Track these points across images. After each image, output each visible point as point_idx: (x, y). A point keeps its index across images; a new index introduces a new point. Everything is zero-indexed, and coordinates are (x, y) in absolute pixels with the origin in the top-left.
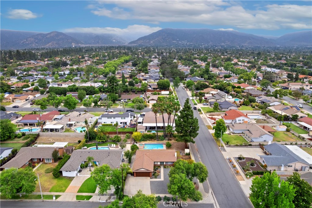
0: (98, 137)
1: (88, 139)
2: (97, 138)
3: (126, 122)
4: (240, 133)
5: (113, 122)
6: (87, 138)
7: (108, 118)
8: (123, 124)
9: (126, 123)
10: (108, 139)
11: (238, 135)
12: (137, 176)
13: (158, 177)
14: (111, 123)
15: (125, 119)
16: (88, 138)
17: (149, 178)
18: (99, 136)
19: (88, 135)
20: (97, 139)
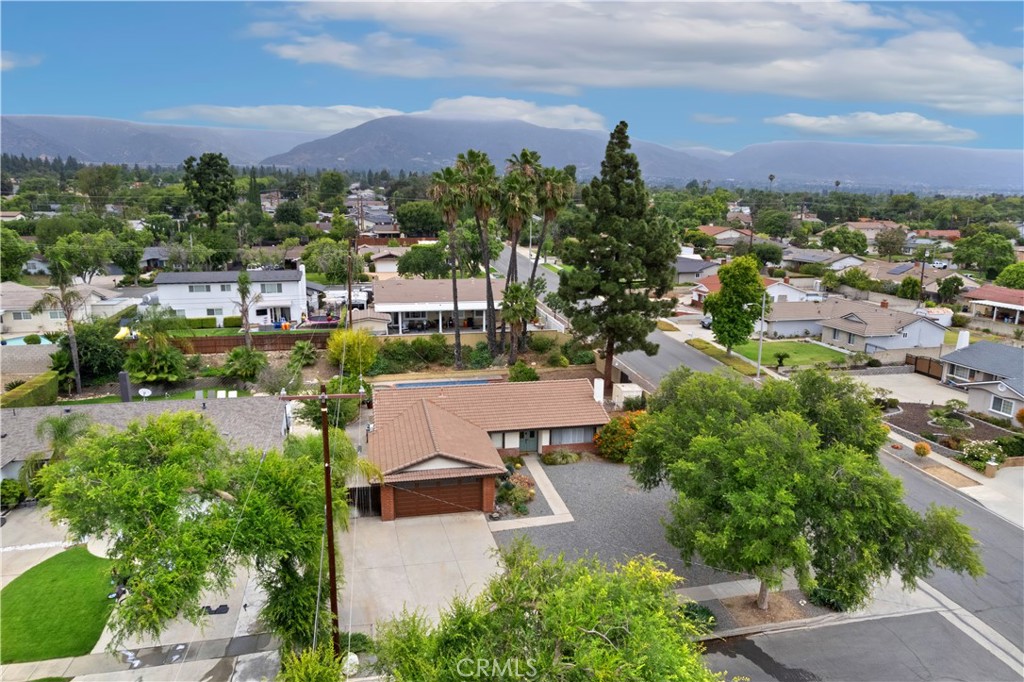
0: (137, 358)
1: (71, 375)
2: (128, 361)
3: (288, 309)
4: (797, 337)
5: (220, 311)
6: (70, 368)
7: (191, 289)
8: (269, 315)
9: (285, 312)
10: (197, 373)
11: (796, 340)
12: (399, 514)
13: (530, 506)
14: (210, 312)
15: (280, 290)
16: (76, 366)
17: (482, 517)
18: (143, 354)
19: (75, 353)
20: (132, 366)
